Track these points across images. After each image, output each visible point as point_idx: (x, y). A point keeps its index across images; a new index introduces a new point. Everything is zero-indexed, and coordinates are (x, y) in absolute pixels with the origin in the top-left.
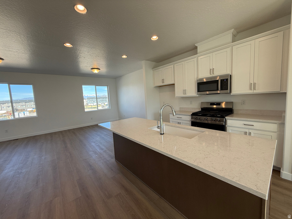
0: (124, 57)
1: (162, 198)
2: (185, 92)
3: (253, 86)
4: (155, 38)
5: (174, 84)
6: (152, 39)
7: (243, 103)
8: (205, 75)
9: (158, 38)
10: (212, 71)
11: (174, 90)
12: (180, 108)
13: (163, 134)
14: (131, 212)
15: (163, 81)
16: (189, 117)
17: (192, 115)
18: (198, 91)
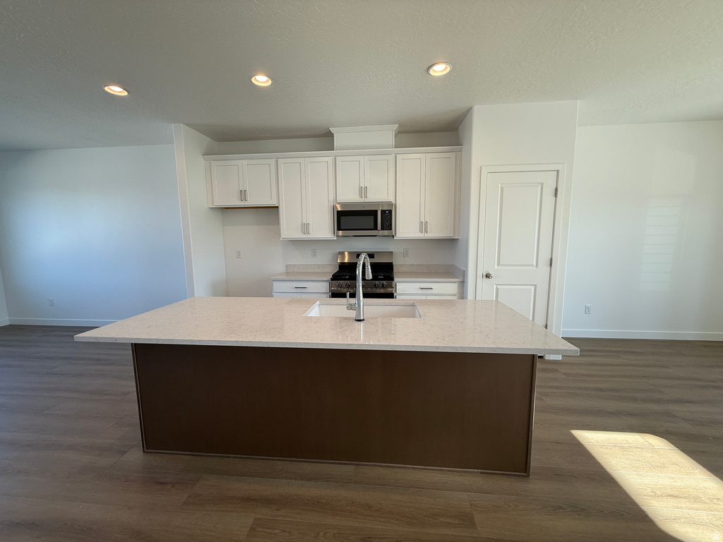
0: (115, 90)
1: (363, 465)
2: (305, 228)
3: (424, 226)
4: (261, 80)
5: (278, 207)
6: (253, 80)
7: (406, 254)
8: (350, 196)
9: (270, 82)
10: (363, 191)
11: (277, 222)
12: (287, 266)
13: (364, 320)
14: (326, 533)
15: (243, 195)
16: (324, 283)
17: (332, 279)
18: (339, 229)
